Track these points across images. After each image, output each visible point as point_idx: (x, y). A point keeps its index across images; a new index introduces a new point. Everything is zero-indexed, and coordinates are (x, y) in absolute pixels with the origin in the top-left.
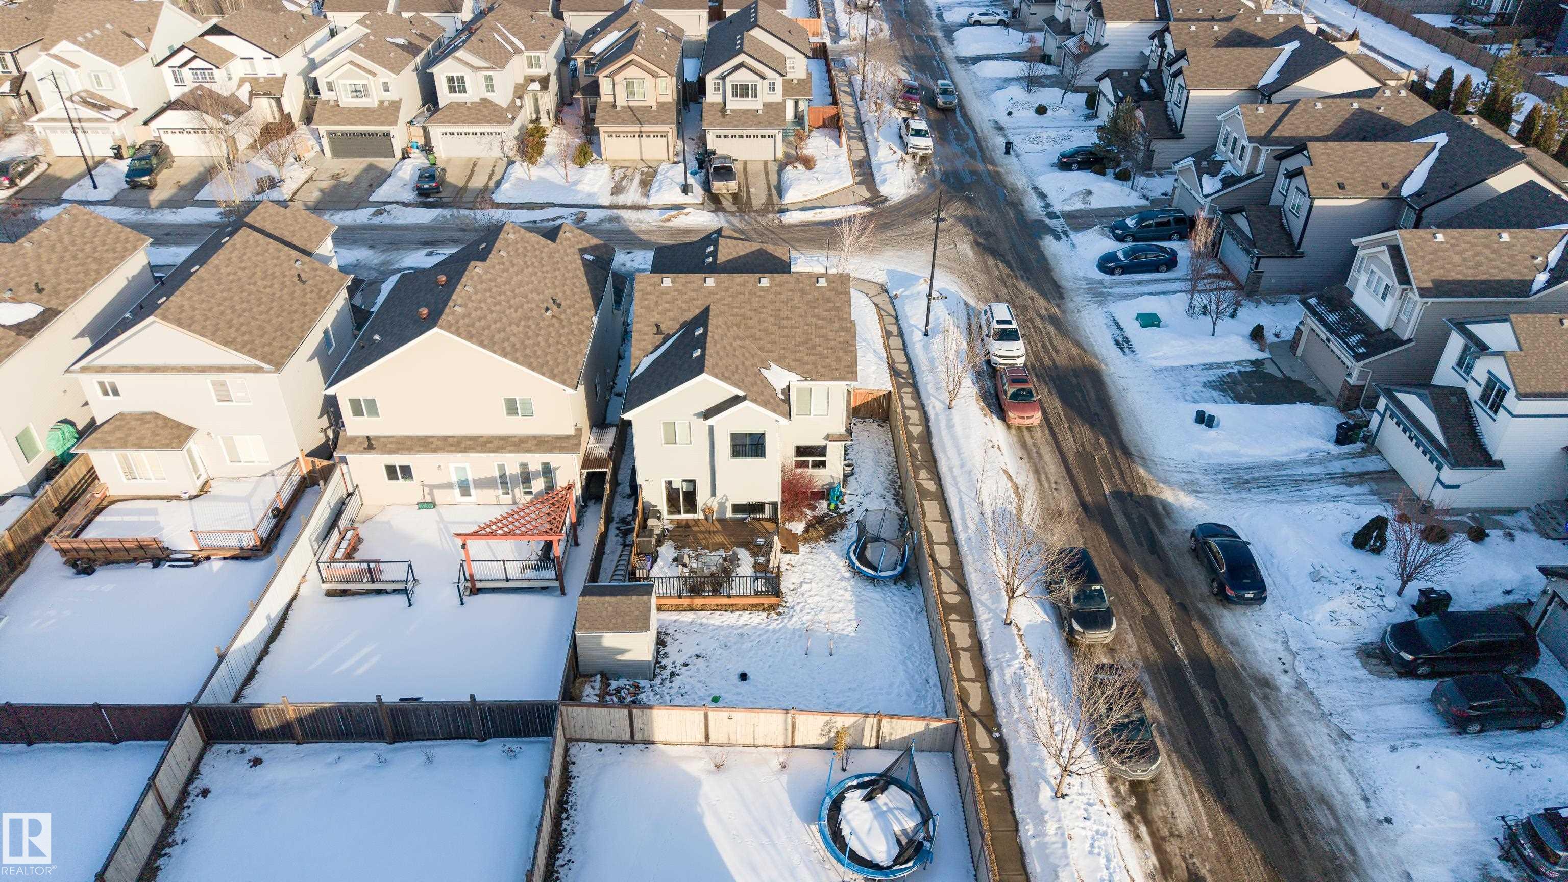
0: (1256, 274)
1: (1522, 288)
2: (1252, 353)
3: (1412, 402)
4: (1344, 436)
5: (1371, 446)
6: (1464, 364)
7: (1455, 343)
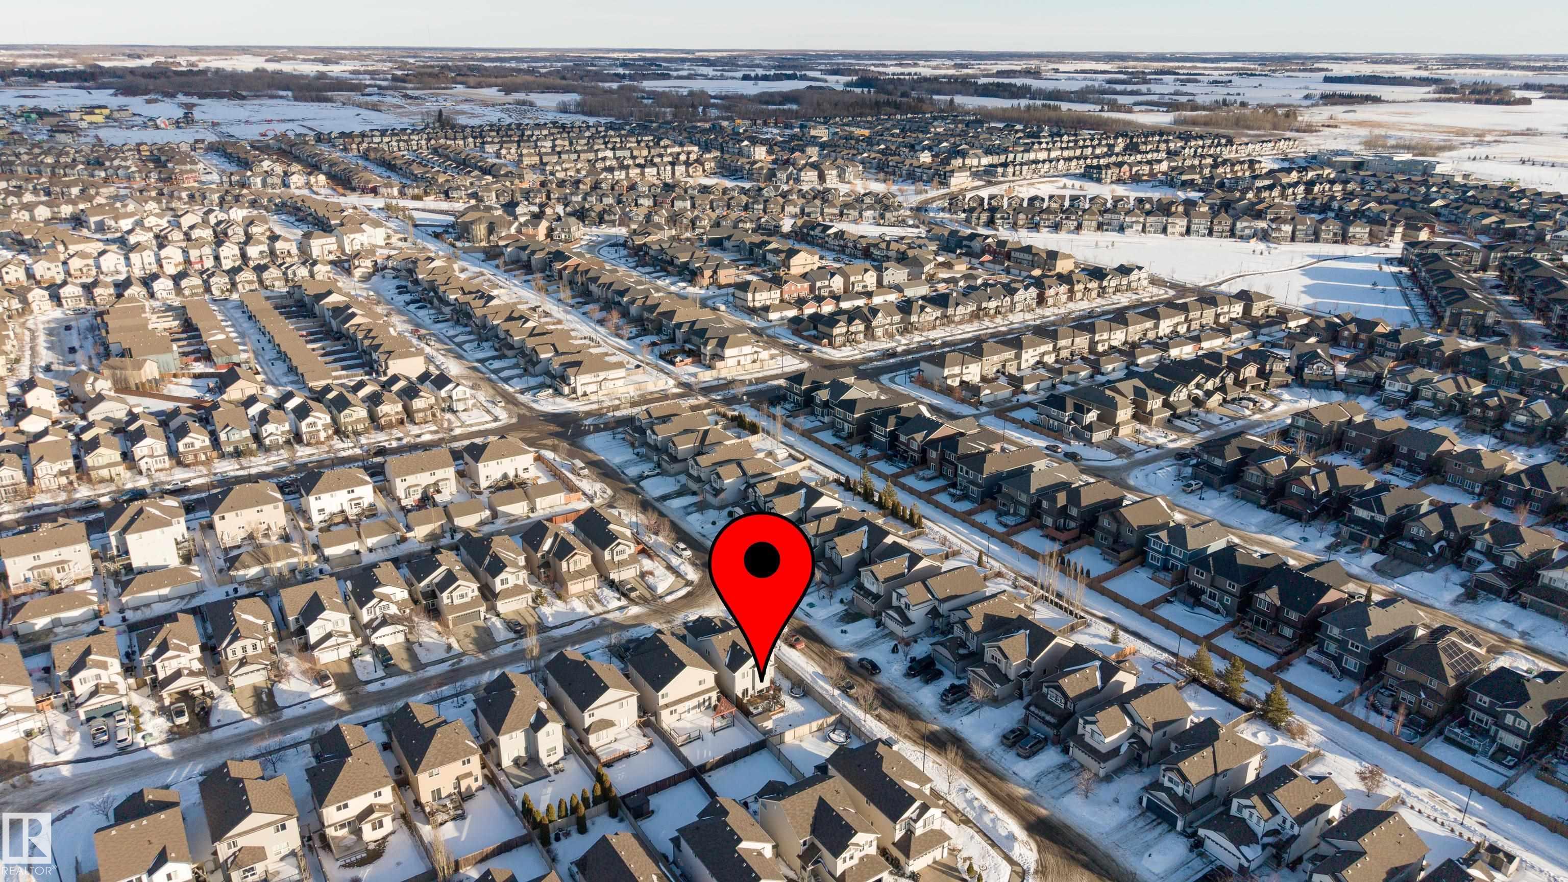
0: (832, 582)
1: (903, 575)
2: (844, 608)
3: (890, 612)
4: (878, 625)
5: (885, 627)
6: (898, 599)
7: (894, 595)
